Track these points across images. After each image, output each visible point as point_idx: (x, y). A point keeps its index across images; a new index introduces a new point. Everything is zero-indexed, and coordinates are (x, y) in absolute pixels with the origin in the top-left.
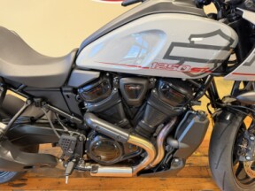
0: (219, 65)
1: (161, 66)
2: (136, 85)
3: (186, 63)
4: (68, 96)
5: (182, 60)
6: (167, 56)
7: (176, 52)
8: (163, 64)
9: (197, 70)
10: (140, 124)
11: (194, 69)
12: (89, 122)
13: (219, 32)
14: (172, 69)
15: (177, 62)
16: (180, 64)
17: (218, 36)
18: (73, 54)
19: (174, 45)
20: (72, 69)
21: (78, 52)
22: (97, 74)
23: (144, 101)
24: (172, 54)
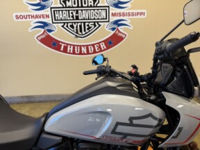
3: (128, 137)
5: (125, 135)
6: (114, 132)
7: (120, 129)
8: (111, 137)
11: (134, 142)
13: (150, 115)
14: (117, 141)
15: (122, 136)
17: (150, 118)
18: (43, 119)
19: (118, 124)
20: (40, 134)
21: (46, 119)
22: (60, 139)
24: (117, 130)
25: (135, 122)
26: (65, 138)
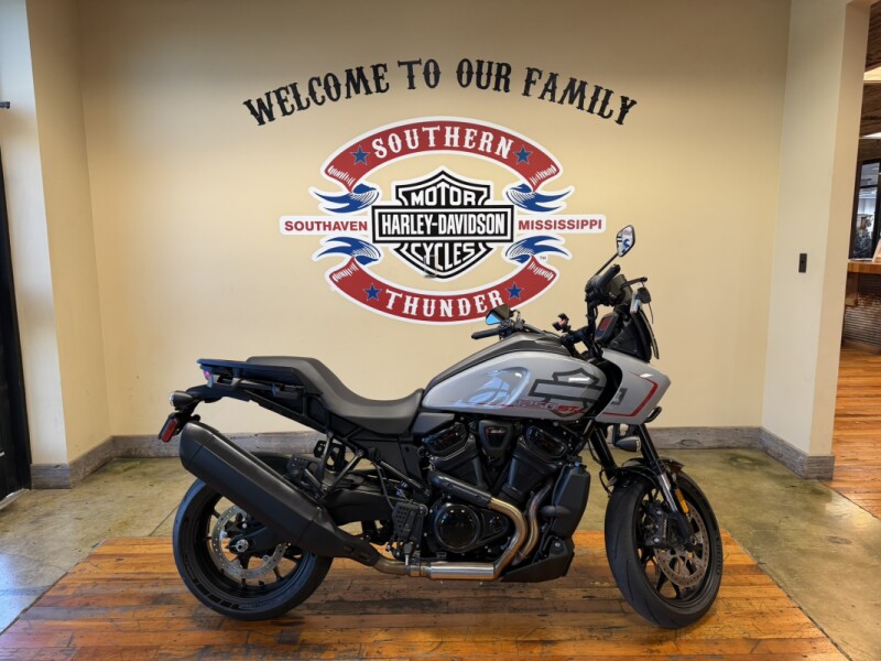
0: (590, 405)
1: (527, 404)
2: (497, 428)
3: (552, 400)
4: (407, 449)
5: (548, 397)
6: (532, 393)
7: (541, 388)
8: (529, 402)
9: (566, 408)
10: (504, 488)
11: (561, 407)
12: (437, 481)
13: (581, 370)
14: (538, 407)
15: (543, 399)
16: (547, 401)
17: (581, 374)
18: (419, 395)
19: (538, 381)
20: (417, 413)
21: (424, 393)
22: (450, 417)
23: (508, 457)
24: (536, 391)
25: (561, 379)
26: (458, 414)
